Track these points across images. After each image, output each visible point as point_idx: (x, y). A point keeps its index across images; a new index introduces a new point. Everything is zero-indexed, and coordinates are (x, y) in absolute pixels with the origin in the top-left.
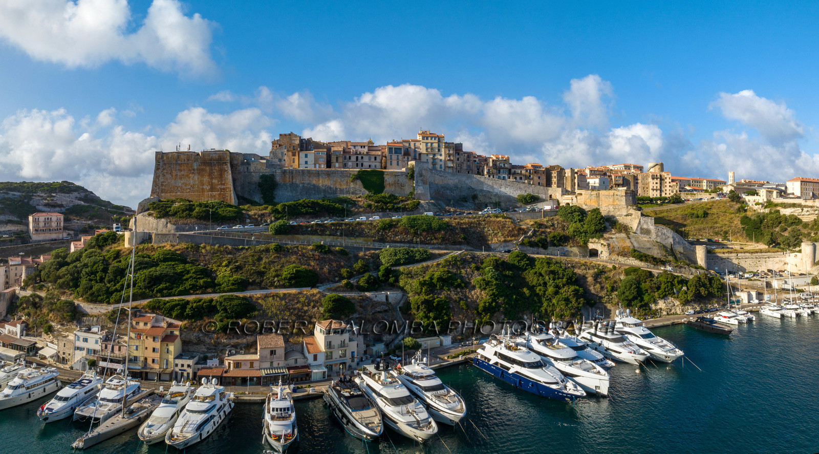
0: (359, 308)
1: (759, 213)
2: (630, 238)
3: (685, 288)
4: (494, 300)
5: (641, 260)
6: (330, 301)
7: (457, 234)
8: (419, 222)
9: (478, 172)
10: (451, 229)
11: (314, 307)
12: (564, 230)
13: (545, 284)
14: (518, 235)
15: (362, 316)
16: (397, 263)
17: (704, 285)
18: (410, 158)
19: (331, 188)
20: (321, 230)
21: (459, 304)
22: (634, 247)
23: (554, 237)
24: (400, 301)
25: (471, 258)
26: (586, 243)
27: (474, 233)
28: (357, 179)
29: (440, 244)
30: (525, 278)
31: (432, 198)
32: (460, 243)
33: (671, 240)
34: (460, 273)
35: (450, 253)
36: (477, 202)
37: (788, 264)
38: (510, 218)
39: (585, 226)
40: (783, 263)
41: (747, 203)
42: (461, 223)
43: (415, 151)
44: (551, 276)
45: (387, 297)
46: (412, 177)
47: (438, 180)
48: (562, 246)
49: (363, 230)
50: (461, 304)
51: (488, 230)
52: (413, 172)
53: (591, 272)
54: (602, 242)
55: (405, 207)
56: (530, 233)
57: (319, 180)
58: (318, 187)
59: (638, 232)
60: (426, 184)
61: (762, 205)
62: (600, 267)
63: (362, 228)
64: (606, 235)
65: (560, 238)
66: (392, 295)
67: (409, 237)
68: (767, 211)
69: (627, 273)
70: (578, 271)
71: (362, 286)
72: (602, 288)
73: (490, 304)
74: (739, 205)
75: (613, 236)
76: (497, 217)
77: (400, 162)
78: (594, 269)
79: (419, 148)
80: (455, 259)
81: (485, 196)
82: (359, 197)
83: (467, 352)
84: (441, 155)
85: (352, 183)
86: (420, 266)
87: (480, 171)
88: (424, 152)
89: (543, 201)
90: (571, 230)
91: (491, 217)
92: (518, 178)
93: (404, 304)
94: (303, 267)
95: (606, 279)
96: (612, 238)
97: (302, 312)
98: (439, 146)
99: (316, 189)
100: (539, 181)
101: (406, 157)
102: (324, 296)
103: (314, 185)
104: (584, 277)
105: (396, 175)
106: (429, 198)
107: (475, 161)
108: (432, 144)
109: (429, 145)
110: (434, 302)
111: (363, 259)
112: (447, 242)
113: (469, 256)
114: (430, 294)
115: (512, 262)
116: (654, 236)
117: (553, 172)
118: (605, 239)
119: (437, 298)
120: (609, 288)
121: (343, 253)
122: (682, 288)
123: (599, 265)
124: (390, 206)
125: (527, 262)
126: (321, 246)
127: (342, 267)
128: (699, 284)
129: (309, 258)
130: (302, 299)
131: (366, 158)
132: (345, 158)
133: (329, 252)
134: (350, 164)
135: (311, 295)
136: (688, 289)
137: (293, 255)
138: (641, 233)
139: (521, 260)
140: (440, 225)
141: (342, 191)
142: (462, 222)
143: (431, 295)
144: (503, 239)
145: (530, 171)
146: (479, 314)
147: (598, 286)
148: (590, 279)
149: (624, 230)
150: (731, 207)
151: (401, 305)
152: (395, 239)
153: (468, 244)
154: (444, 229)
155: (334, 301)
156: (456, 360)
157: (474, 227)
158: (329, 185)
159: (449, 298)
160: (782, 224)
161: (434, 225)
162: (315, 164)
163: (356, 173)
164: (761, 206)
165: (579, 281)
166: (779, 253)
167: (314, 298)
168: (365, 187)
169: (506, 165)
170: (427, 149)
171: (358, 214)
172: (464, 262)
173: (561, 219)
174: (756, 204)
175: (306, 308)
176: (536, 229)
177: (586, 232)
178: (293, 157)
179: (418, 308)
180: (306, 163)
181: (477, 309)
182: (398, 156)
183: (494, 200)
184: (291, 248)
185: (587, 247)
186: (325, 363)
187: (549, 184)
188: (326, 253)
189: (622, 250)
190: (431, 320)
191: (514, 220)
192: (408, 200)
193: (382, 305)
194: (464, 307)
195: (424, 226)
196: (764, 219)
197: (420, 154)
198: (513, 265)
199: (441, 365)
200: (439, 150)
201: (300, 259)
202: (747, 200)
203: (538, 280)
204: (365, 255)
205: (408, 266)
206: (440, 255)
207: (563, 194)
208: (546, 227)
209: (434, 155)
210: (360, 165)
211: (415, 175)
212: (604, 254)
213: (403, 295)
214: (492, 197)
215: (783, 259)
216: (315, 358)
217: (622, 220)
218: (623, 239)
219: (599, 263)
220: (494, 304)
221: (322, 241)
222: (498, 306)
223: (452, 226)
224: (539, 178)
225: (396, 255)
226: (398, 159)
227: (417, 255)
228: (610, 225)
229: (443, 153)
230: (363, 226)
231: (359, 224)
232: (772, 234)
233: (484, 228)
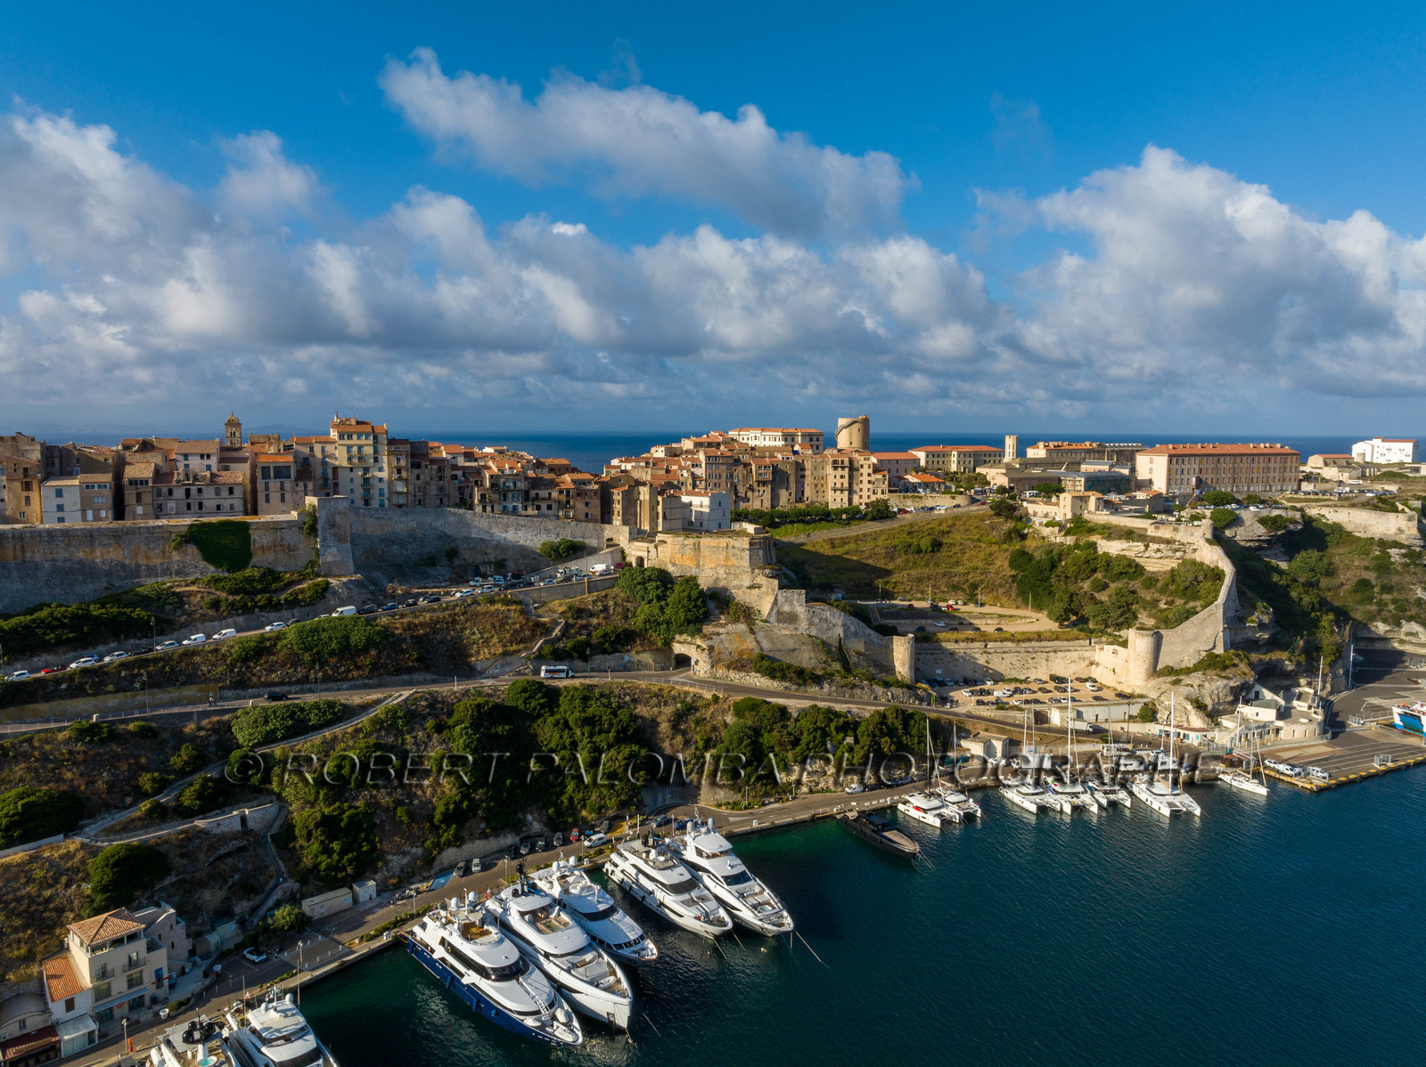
0: (177, 860)
1: (1050, 545)
2: (754, 633)
3: (850, 740)
4: (465, 796)
5: (773, 678)
6: (107, 866)
7: (403, 651)
8: (324, 636)
9: (461, 499)
10: (393, 643)
11: (68, 885)
12: (626, 618)
13: (574, 745)
14: (533, 638)
15: (186, 876)
16: (270, 739)
17: (891, 732)
18: (310, 486)
19: (123, 566)
20: (95, 681)
21: (395, 814)
22: (762, 649)
23: (605, 635)
24: (274, 821)
25: (428, 706)
26: (668, 643)
27: (441, 642)
28: (187, 542)
29: (367, 678)
30: (535, 736)
31: (359, 568)
32: (411, 670)
33: (840, 631)
34: (403, 743)
35: (385, 699)
36: (457, 562)
37: (1098, 664)
38: (520, 603)
39: (668, 611)
40: (1087, 662)
41: (1029, 520)
42: (416, 626)
43: (324, 463)
44: (587, 729)
45: (243, 819)
46: (313, 530)
47: (373, 527)
48: (621, 652)
49: (196, 667)
50: (399, 814)
51: (472, 634)
52: (315, 520)
53: (668, 710)
54: (699, 642)
55: (295, 599)
56: (557, 632)
57: (93, 551)
58: (93, 566)
59: (773, 619)
60: (345, 541)
61: (1061, 526)
62: (689, 699)
63: (193, 664)
64: (707, 629)
65: (618, 636)
66: (255, 814)
67: (301, 672)
68: (1070, 540)
69: (739, 710)
70: (642, 710)
71: (188, 807)
72: (687, 743)
73: (458, 805)
74: (1010, 525)
75: (721, 630)
76: (492, 602)
77: (288, 496)
78: (676, 703)
79: (333, 456)
80: (393, 712)
81: (474, 549)
82: (193, 583)
83: (402, 920)
84: (381, 469)
85: (174, 553)
86: (317, 739)
87: (466, 496)
88: (345, 464)
89: (592, 551)
90: (641, 618)
91: (479, 604)
92: (544, 506)
93: (282, 826)
94: (44, 788)
95: (698, 722)
96: (718, 634)
97: (39, 904)
98: (376, 451)
99: (88, 571)
100: (586, 510)
101: (301, 484)
102: (94, 852)
103: (81, 562)
104: (654, 723)
105: (276, 527)
106: (352, 568)
107: (455, 477)
108: (360, 447)
109: (355, 449)
110: (342, 820)
111: (192, 739)
112: (382, 671)
113: (424, 703)
114: (334, 802)
115: (513, 704)
116: (803, 625)
117: (615, 491)
118: (704, 637)
119: (350, 807)
120: (701, 744)
121: (147, 733)
122: (844, 739)
123: (686, 693)
124: (261, 599)
125: (542, 701)
126: (94, 726)
127: (146, 769)
128: (881, 730)
129: (59, 763)
130: (39, 874)
131: (209, 492)
132: (159, 494)
133: (114, 736)
134: (171, 505)
135: (61, 857)
136: (857, 741)
137: (17, 763)
138: (779, 621)
139: (531, 697)
140: (368, 639)
141: (151, 571)
142: (416, 621)
143: (337, 804)
144: (501, 650)
145: (568, 491)
146: (435, 828)
147: (679, 738)
148: (664, 727)
149: (745, 617)
150: (993, 528)
151: (274, 830)
152: (269, 679)
153: (427, 668)
154: (376, 645)
155: (115, 864)
156: (375, 944)
157: (442, 630)
158: (120, 558)
159: (373, 805)
160: (1098, 575)
161: (357, 638)
162: (84, 511)
163: (184, 530)
164: (1057, 529)
165: (639, 734)
166: (1081, 642)
167: (69, 865)
168: (208, 558)
169: (518, 484)
170: (350, 459)
171: (190, 625)
172: (410, 716)
173: (622, 595)
174: (1048, 525)
175: (47, 893)
176: (571, 621)
177: (668, 623)
178: (25, 493)
179: (309, 835)
180: (60, 508)
181: (430, 818)
182: (282, 483)
183: (493, 555)
184: (13, 746)
185: (671, 650)
186: (94, 1008)
187: (606, 517)
188: (102, 741)
189: (736, 657)
190: (335, 857)
191: (527, 605)
192: (304, 579)
193: (232, 839)
194: (405, 819)
195: (334, 645)
196: (1060, 560)
197: (335, 469)
198: (514, 710)
199: (344, 963)
200: (376, 460)
201: (36, 770)
202: (1030, 511)
203: (561, 737)
204: (200, 728)
205: (293, 742)
206: (364, 708)
207: (632, 538)
208: (591, 615)
209: (366, 470)
210: (195, 506)
211: (319, 526)
212: (702, 667)
213: (281, 808)
214: (489, 551)
215: (1087, 654)
216: (70, 1005)
217: (741, 596)
218: (741, 635)
219: (686, 689)
220: (465, 804)
221: (93, 710)
222: (474, 806)
223: (393, 635)
224: (587, 504)
225: (266, 722)
226: (282, 489)
227: (312, 716)
228: (717, 608)
229: (385, 466)
230: (197, 659)
231: (190, 653)
232: (1071, 596)
233: (463, 629)
